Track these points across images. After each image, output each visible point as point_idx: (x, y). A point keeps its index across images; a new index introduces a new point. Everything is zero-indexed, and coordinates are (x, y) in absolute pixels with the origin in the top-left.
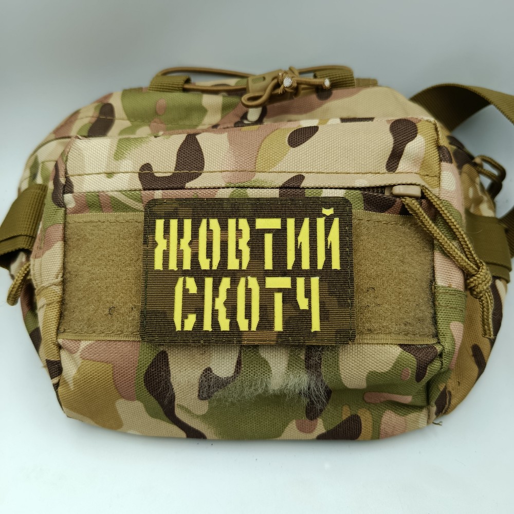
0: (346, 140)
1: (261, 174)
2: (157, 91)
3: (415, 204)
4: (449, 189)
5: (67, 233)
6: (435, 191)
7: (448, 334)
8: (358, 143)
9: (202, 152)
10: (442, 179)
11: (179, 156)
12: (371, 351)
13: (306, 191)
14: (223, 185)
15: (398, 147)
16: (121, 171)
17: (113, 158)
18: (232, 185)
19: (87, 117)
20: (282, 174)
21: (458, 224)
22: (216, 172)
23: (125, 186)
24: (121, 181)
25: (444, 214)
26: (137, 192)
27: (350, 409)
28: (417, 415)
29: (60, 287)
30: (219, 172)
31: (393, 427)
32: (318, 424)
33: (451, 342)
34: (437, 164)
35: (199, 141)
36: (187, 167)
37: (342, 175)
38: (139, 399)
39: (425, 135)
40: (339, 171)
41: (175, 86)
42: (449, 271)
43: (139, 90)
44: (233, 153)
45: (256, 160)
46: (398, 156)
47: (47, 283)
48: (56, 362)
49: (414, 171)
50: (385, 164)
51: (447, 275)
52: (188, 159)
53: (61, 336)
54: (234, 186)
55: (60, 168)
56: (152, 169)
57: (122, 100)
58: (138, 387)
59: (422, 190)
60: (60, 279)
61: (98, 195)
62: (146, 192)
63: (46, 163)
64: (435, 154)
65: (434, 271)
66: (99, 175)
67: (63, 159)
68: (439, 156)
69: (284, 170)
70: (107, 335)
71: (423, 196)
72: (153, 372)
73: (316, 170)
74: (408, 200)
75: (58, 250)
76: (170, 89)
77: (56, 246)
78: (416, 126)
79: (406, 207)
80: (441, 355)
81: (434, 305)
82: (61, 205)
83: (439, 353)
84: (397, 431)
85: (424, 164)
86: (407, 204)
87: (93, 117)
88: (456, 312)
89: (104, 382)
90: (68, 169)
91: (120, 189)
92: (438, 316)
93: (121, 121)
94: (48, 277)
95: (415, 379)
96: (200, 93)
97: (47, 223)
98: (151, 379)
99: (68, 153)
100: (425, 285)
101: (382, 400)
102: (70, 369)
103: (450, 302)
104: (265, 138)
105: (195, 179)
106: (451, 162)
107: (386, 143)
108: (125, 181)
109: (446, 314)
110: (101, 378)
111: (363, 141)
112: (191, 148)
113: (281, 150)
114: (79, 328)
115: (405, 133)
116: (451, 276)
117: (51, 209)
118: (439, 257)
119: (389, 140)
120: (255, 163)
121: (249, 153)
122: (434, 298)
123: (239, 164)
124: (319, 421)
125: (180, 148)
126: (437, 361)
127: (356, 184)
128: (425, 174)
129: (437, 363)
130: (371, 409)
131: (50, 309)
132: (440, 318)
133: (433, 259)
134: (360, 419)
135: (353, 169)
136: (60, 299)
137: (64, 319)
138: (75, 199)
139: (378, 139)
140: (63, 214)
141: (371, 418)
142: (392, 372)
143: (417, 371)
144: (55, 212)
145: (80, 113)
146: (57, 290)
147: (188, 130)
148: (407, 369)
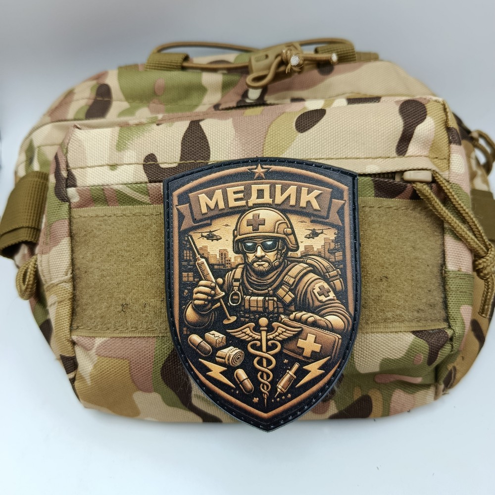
0: (355, 123)
3: (426, 189)
4: (459, 172)
5: (73, 228)
6: (445, 174)
7: (458, 318)
8: (367, 127)
9: (207, 140)
10: (451, 161)
11: (184, 148)
12: (385, 339)
15: (408, 130)
16: (124, 162)
17: (115, 149)
19: (83, 99)
21: (468, 208)
23: (131, 179)
24: (126, 174)
25: (455, 199)
26: (143, 185)
27: (361, 390)
28: (425, 392)
29: (70, 284)
31: (403, 405)
32: (331, 405)
33: (461, 325)
34: (446, 146)
35: (203, 128)
36: (193, 157)
37: (351, 160)
38: (156, 390)
39: (435, 116)
40: (349, 157)
41: (172, 64)
42: (459, 255)
44: (239, 140)
45: (263, 148)
46: (408, 140)
47: (57, 280)
48: (71, 357)
49: (424, 154)
50: (395, 148)
51: (457, 259)
52: (193, 148)
53: (73, 333)
55: (60, 161)
56: (156, 160)
57: (119, 80)
58: (155, 380)
59: (432, 174)
60: (69, 276)
61: (103, 189)
62: (153, 184)
63: (42, 148)
64: (442, 134)
65: (444, 255)
66: (102, 168)
67: (63, 151)
68: (449, 137)
70: (121, 332)
71: (434, 182)
72: (170, 366)
73: (325, 157)
74: (419, 186)
75: (65, 246)
76: (168, 68)
78: (425, 107)
79: (418, 192)
80: (451, 339)
81: (445, 291)
82: (65, 199)
83: (450, 337)
84: (405, 408)
85: (433, 147)
86: (419, 190)
87: (89, 99)
88: (466, 296)
89: (121, 377)
90: (69, 161)
91: (126, 183)
92: (449, 300)
93: (119, 102)
94: (57, 274)
95: (426, 363)
96: (198, 71)
97: (52, 218)
98: (168, 372)
99: (68, 144)
100: (436, 270)
101: (392, 380)
102: (86, 365)
103: (460, 286)
104: (272, 123)
106: (460, 144)
107: (396, 127)
108: (130, 173)
109: (457, 298)
110: (118, 373)
111: (372, 124)
112: (196, 135)
113: (288, 135)
114: (93, 325)
115: (414, 115)
116: (461, 260)
117: (55, 204)
118: (449, 241)
119: (398, 123)
120: (263, 151)
121: (255, 140)
122: (444, 283)
123: (246, 153)
124: (331, 403)
125: (184, 136)
126: (448, 345)
127: (367, 170)
128: (435, 157)
129: (448, 346)
130: (381, 389)
131: (61, 306)
132: (450, 302)
133: (444, 243)
134: (371, 399)
135: (363, 154)
136: (71, 295)
137: (76, 315)
138: (79, 193)
139: (387, 122)
140: (68, 208)
141: (381, 397)
142: (405, 358)
143: (429, 356)
144: (60, 207)
145: (75, 93)
146: (68, 286)
147: (189, 114)
148: (420, 355)
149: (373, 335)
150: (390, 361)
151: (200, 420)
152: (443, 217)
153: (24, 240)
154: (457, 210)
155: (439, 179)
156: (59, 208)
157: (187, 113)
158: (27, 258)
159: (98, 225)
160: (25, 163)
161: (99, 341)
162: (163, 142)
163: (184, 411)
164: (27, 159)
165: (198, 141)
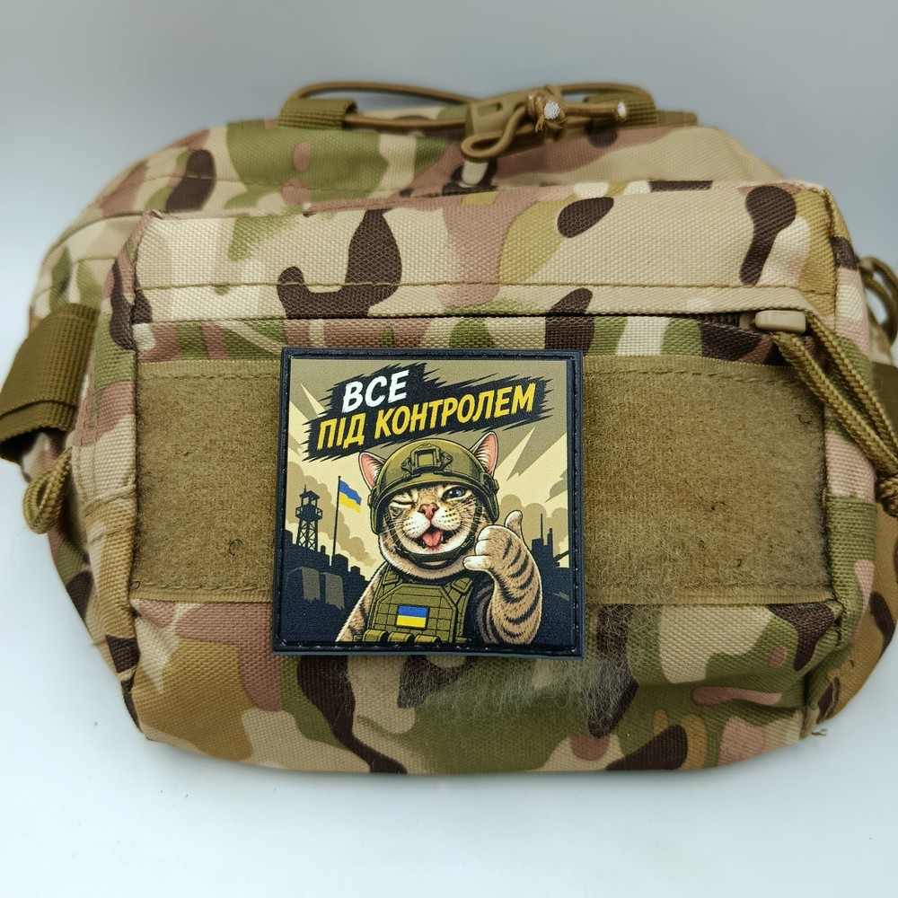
0: (666, 223)
1: (510, 288)
2: (294, 126)
4: (853, 318)
5: (143, 396)
6: (828, 321)
7: (851, 584)
8: (689, 231)
9: (396, 245)
10: (840, 298)
11: (354, 253)
12: (717, 617)
13: (595, 321)
14: (440, 311)
15: (762, 239)
16: (243, 281)
17: (226, 257)
18: (457, 311)
19: (163, 176)
20: (549, 288)
21: (867, 383)
22: (425, 284)
23: (254, 311)
24: (244, 301)
25: (844, 365)
26: (277, 322)
27: (668, 716)
28: (784, 724)
29: (132, 501)
30: (431, 284)
31: (742, 746)
32: (611, 744)
33: (857, 597)
34: (830, 270)
35: (389, 224)
36: (369, 275)
37: (659, 289)
38: (287, 708)
39: (810, 217)
40: (655, 283)
41: (326, 117)
42: (853, 469)
43: (258, 125)
44: (455, 248)
45: (498, 262)
46: (761, 256)
47: (107, 493)
48: (127, 641)
49: (790, 283)
50: (739, 269)
51: (849, 475)
52: (370, 259)
53: (133, 595)
54: (460, 312)
55: (123, 274)
56: (302, 278)
57: (228, 143)
58: (285, 687)
59: (806, 318)
60: (131, 486)
61: (201, 328)
62: (294, 321)
63: (87, 262)
64: (824, 248)
65: (826, 467)
66: (200, 289)
67: (129, 256)
68: (835, 255)
69: (552, 281)
70: (226, 593)
71: (809, 332)
72: (314, 659)
73: (611, 281)
74: (784, 338)
75: (125, 431)
76: (318, 124)
77: (122, 424)
78: (792, 199)
79: (781, 350)
80: (838, 622)
81: (826, 533)
82: (128, 344)
83: (835, 618)
84: (748, 751)
85: (806, 273)
86: (783, 345)
87: (174, 175)
88: (864, 543)
89: (222, 678)
90: (139, 275)
91: (243, 317)
92: (834, 549)
93: (227, 182)
94: (108, 482)
95: (792, 665)
96: (374, 132)
97: (103, 379)
98: (311, 672)
99: (138, 245)
100: (810, 494)
101: (725, 698)
102: (156, 654)
103: (854, 524)
104: (514, 219)
105: (385, 298)
106: (855, 268)
107: (741, 232)
108: (253, 300)
109: (848, 546)
110: (217, 671)
111: (697, 226)
112: (375, 237)
113: (546, 241)
114: (172, 579)
115: (773, 213)
116: (856, 478)
117: (109, 353)
118: (834, 442)
119: (745, 225)
120: (498, 267)
121: (485, 248)
122: (825, 519)
123: (467, 270)
124: (611, 739)
125: (354, 238)
126: (831, 632)
127: (688, 306)
128: (809, 289)
129: (832, 635)
130: (704, 716)
131: (113, 542)
132: (836, 554)
133: (824, 445)
134: (685, 734)
135: (681, 278)
136: (132, 523)
137: (140, 561)
138: (156, 334)
139: (725, 223)
140: (133, 361)
141: (704, 731)
142: (754, 655)
143: (798, 651)
144: (117, 358)
145: (148, 168)
146: (126, 506)
147: (360, 202)
148: (781, 649)
149: (695, 609)
150: (726, 660)
151: (365, 767)
152: (823, 397)
153: (44, 426)
154: (848, 386)
155: (817, 328)
156: (115, 360)
157: (357, 200)
158: (47, 459)
159: (189, 393)
160: (49, 291)
161: (181, 610)
162: (316, 246)
163: (337, 749)
164: (53, 283)
165: (379, 247)
